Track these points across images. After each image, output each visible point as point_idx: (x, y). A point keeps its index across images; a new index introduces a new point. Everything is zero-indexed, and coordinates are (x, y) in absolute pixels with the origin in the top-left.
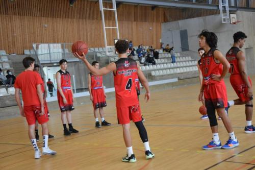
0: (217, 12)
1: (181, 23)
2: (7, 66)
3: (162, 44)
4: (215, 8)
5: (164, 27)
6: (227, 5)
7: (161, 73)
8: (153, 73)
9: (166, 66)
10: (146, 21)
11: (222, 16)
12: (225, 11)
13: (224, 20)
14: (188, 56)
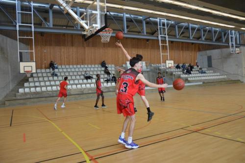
0: (228, 47)
1: (208, 52)
2: (113, 72)
3: (197, 63)
4: (227, 45)
5: (199, 54)
6: (234, 43)
7: (194, 79)
8: (189, 79)
9: (197, 75)
10: (188, 50)
11: (231, 49)
12: (232, 46)
13: (232, 51)
14: (211, 70)
